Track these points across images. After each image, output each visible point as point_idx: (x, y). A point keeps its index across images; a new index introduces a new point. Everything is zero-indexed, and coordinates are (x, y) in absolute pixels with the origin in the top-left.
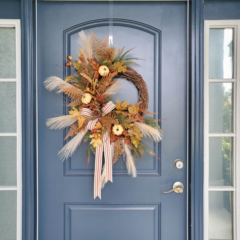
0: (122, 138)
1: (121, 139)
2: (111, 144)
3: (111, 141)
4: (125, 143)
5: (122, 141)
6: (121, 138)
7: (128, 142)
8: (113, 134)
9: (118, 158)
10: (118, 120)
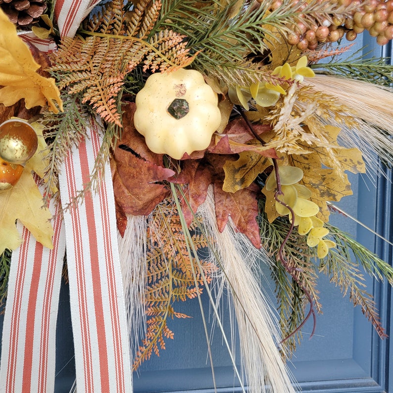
0: (202, 187)
1: (197, 197)
2: (121, 227)
3: (127, 201)
4: (220, 218)
5: (201, 210)
6: (192, 188)
7: (239, 215)
8: (140, 150)
9: (171, 323)
10: (177, 38)
